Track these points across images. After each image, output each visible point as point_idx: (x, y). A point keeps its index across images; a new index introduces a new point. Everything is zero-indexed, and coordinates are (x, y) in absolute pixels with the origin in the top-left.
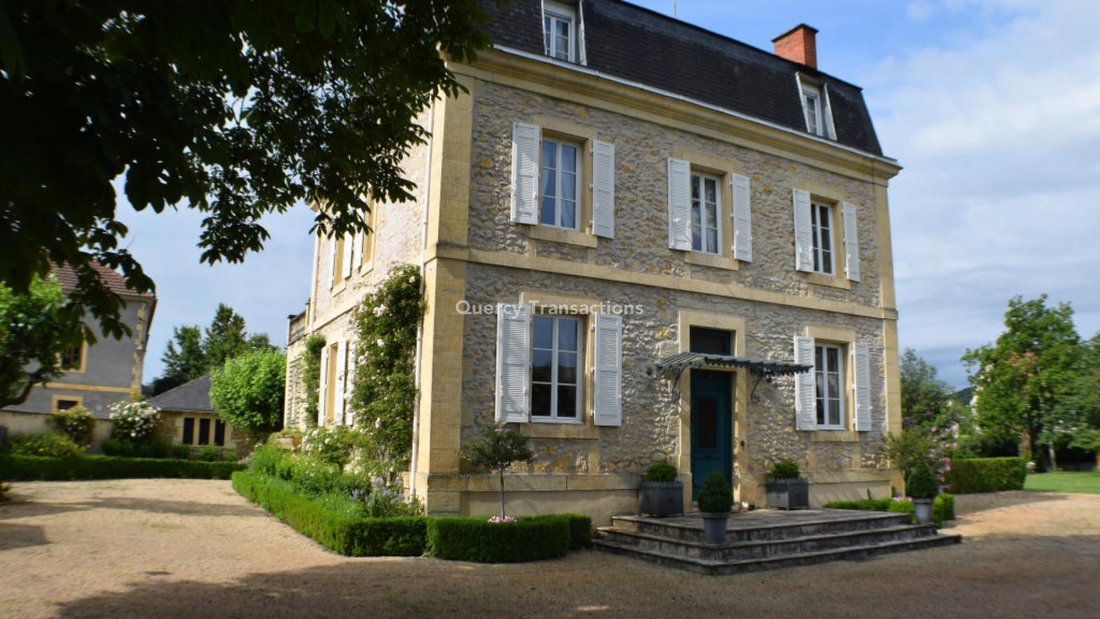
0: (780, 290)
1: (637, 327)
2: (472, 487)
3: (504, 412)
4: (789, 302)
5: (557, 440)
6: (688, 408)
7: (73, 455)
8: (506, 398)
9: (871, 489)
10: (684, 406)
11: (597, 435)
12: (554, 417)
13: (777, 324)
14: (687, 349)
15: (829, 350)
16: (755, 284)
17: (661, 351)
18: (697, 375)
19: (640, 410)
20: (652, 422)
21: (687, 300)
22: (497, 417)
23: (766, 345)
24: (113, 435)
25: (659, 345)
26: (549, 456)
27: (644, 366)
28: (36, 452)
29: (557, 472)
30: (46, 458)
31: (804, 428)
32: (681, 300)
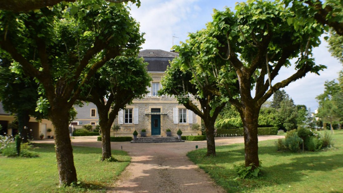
0: (171, 100)
1: (141, 109)
2: (115, 133)
3: (120, 123)
4: (172, 102)
5: (128, 126)
6: (151, 121)
7: (86, 132)
8: (120, 121)
9: (192, 134)
10: (150, 121)
11: (134, 125)
12: (129, 123)
13: (170, 106)
14: (151, 112)
15: (184, 110)
16: (165, 100)
17: (146, 112)
18: (152, 116)
19: (142, 121)
20: (144, 123)
21: (151, 104)
22: (119, 123)
23: (167, 110)
24: (96, 128)
25: (145, 112)
26: (127, 129)
27: (143, 115)
28: (80, 132)
29: (128, 131)
30: (81, 133)
31: (175, 123)
32: (149, 104)
